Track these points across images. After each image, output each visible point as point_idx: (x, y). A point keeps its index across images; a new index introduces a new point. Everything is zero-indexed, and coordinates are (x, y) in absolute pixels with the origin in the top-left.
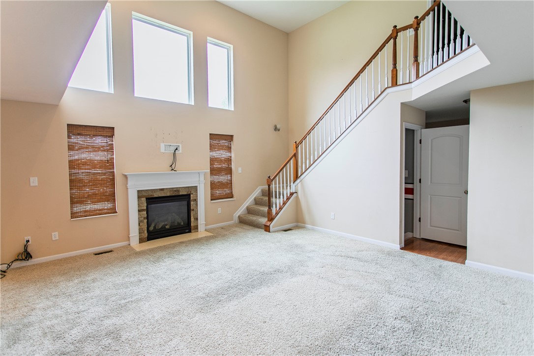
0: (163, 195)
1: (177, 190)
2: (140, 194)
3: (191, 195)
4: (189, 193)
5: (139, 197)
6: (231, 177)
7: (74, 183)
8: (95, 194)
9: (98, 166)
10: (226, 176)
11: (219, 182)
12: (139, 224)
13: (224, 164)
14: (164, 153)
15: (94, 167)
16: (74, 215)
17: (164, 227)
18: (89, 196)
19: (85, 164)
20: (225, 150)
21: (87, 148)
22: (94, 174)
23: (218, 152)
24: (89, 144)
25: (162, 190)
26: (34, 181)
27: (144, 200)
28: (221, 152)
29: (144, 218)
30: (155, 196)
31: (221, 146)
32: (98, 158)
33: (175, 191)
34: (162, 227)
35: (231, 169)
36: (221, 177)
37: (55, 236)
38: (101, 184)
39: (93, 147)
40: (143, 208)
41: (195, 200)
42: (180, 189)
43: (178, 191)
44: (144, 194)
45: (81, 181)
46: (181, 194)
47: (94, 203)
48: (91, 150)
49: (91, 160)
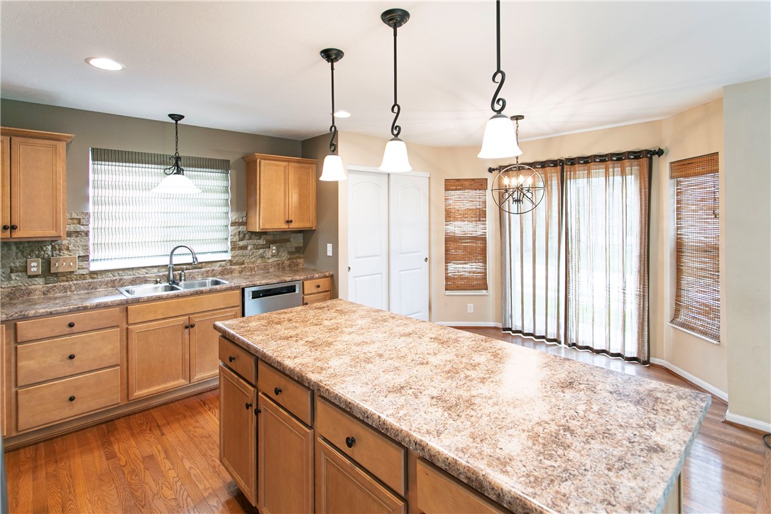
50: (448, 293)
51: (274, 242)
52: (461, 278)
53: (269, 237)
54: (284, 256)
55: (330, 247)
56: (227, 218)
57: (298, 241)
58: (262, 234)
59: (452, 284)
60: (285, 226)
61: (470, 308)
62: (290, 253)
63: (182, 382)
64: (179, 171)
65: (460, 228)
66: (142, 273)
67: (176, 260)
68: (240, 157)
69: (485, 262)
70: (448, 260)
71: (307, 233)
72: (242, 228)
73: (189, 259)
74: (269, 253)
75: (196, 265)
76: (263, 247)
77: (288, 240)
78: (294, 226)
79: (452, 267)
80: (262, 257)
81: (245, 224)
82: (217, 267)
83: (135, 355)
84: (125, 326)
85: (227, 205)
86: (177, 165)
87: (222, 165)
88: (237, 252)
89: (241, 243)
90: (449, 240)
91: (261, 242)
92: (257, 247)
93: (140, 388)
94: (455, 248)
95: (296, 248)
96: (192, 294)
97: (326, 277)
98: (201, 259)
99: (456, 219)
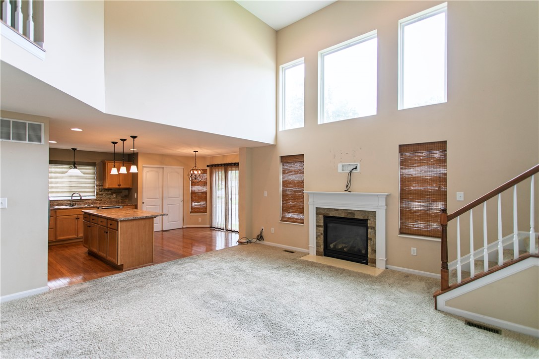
0: (337, 216)
1: (352, 212)
2: (319, 211)
3: (369, 221)
4: (366, 218)
5: (317, 214)
6: (446, 205)
7: (285, 196)
8: (294, 206)
9: (297, 185)
10: (435, 203)
11: (419, 211)
12: (317, 238)
13: (432, 185)
14: (341, 173)
15: (295, 186)
16: (283, 219)
17: (342, 249)
18: (291, 208)
19: (290, 183)
20: (433, 164)
21: (291, 172)
22: (295, 191)
23: (418, 169)
24: (293, 169)
25: (337, 210)
26: (266, 194)
27: (321, 217)
28: (426, 167)
29: (321, 234)
30: (331, 215)
31: (424, 159)
32: (297, 179)
33: (350, 213)
34: (341, 249)
35: (445, 194)
36: (423, 204)
37: (273, 230)
38: (298, 199)
39: (295, 171)
40: (320, 224)
41: (374, 228)
42: (355, 212)
43: (353, 214)
44: (322, 211)
45: (288, 195)
46: (356, 217)
47: (293, 212)
48: (293, 173)
49: (293, 181)
50: (192, 214)
51: (115, 193)
52: (198, 208)
53: (112, 191)
54: (119, 198)
55: (136, 194)
56: (95, 184)
57: (126, 192)
58: (109, 189)
59: (194, 210)
60: (118, 187)
61: (200, 220)
62: (122, 197)
63: (75, 236)
64: (75, 167)
65: (197, 188)
66: (61, 202)
67: (74, 198)
68: (100, 161)
69: (206, 202)
70: (192, 201)
71: (129, 189)
72: (100, 187)
73: (79, 198)
74: (112, 197)
75: (81, 200)
76: (110, 194)
77: (121, 192)
78: (122, 187)
79: (193, 204)
80: (109, 198)
81: (102, 186)
82: (90, 201)
83: (58, 226)
84: (55, 217)
85: (95, 179)
86: (74, 165)
87: (93, 164)
88: (99, 196)
89: (100, 193)
90: (193, 193)
91: (109, 193)
92: (108, 195)
93: (60, 237)
94: (195, 196)
95: (125, 195)
96: (78, 208)
97: (133, 205)
98: (83, 198)
99: (195, 185)
